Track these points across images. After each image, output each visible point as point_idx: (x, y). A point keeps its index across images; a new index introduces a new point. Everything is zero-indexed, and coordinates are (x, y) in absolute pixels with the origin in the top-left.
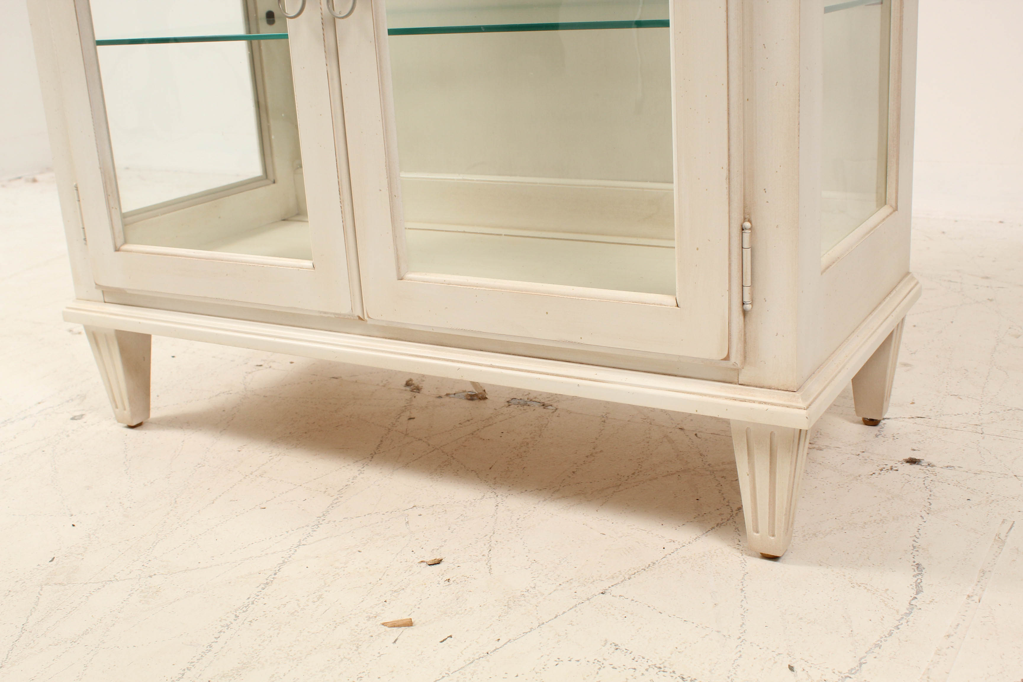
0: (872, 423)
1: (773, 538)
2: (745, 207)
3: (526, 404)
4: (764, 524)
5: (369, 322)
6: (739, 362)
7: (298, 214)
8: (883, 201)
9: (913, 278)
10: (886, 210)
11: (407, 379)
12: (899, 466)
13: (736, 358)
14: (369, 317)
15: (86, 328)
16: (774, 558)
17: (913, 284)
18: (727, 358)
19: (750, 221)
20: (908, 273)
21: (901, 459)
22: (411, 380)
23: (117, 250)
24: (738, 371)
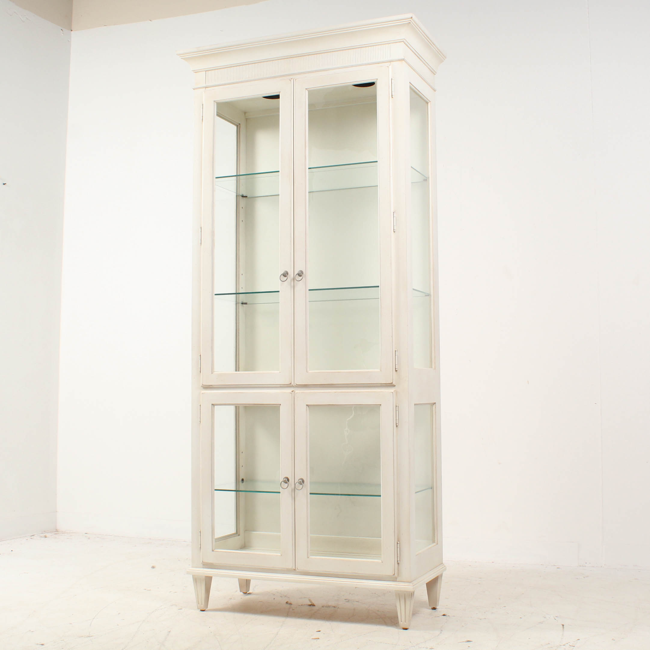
0: (434, 609)
1: (405, 623)
2: (398, 538)
3: (328, 607)
4: (403, 620)
5: (297, 571)
6: (397, 576)
7: (244, 547)
8: (434, 542)
9: (444, 565)
10: (434, 544)
11: (286, 601)
12: (441, 616)
13: (396, 575)
14: (297, 569)
15: (193, 576)
16: (406, 629)
17: (444, 566)
18: (394, 575)
19: (399, 541)
20: (442, 563)
21: (441, 615)
22: (288, 602)
23: (213, 551)
24: (396, 578)
